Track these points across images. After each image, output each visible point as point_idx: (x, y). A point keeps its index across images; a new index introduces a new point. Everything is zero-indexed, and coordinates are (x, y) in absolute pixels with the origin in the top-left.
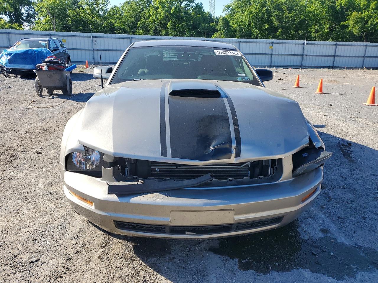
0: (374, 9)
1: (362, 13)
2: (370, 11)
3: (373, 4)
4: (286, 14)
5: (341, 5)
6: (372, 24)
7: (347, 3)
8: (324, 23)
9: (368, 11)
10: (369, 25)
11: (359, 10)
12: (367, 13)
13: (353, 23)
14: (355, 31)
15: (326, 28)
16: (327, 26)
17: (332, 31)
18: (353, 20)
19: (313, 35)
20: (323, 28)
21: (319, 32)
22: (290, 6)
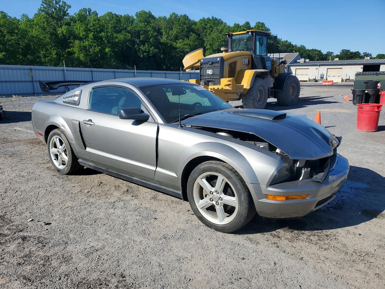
0: (93, 39)
1: (83, 42)
2: (90, 41)
3: (91, 34)
4: (8, 37)
5: (63, 33)
6: (94, 52)
7: (67, 32)
8: (50, 48)
9: (88, 40)
10: (92, 53)
11: (81, 39)
12: (88, 43)
13: (77, 50)
14: (82, 57)
15: (53, 54)
16: (54, 52)
17: (60, 57)
18: (77, 47)
19: (43, 60)
20: (51, 54)
21: (47, 57)
22: (10, 28)
